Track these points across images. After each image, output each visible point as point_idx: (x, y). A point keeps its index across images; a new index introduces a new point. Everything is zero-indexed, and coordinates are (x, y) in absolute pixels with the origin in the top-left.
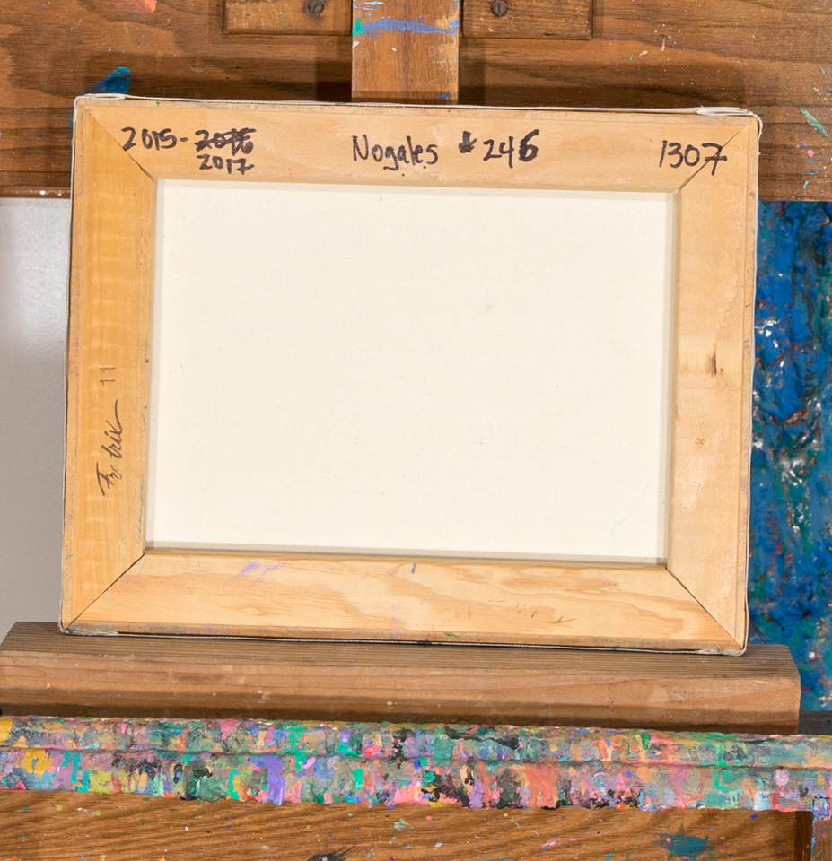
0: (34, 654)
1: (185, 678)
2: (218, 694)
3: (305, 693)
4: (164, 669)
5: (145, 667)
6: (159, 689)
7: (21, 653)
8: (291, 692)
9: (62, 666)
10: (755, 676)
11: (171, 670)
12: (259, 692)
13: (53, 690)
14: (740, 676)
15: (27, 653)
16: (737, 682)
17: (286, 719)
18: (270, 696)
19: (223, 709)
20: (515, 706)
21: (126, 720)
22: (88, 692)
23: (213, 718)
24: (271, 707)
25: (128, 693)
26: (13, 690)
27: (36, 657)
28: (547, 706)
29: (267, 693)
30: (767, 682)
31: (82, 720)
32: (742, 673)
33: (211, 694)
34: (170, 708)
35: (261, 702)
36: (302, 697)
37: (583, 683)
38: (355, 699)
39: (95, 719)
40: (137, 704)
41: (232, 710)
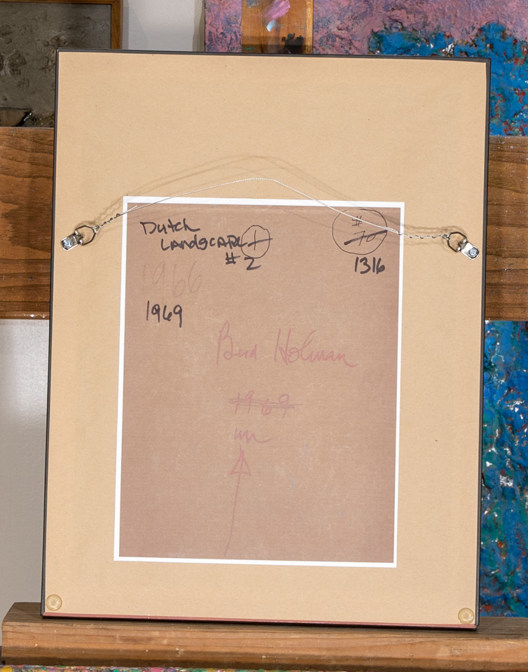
0: (27, 624)
1: (127, 640)
2: (149, 651)
3: (207, 650)
4: (114, 634)
5: (101, 632)
6: (109, 647)
7: (18, 624)
8: (198, 649)
9: (45, 632)
10: (508, 638)
11: (118, 635)
12: (177, 649)
13: (39, 648)
14: (499, 638)
15: (22, 624)
16: (496, 642)
17: (194, 668)
18: (184, 652)
19: (152, 660)
20: (347, 658)
21: (88, 668)
22: (63, 649)
23: (145, 667)
24: (184, 659)
25: (89, 650)
26: (12, 648)
27: (27, 626)
28: (369, 659)
29: (182, 650)
30: (516, 643)
31: (59, 668)
32: (500, 636)
33: (145, 651)
34: (117, 660)
35: (178, 656)
36: (206, 653)
37: (394, 643)
38: (241, 654)
39: (67, 667)
40: (96, 657)
41: (159, 661)
